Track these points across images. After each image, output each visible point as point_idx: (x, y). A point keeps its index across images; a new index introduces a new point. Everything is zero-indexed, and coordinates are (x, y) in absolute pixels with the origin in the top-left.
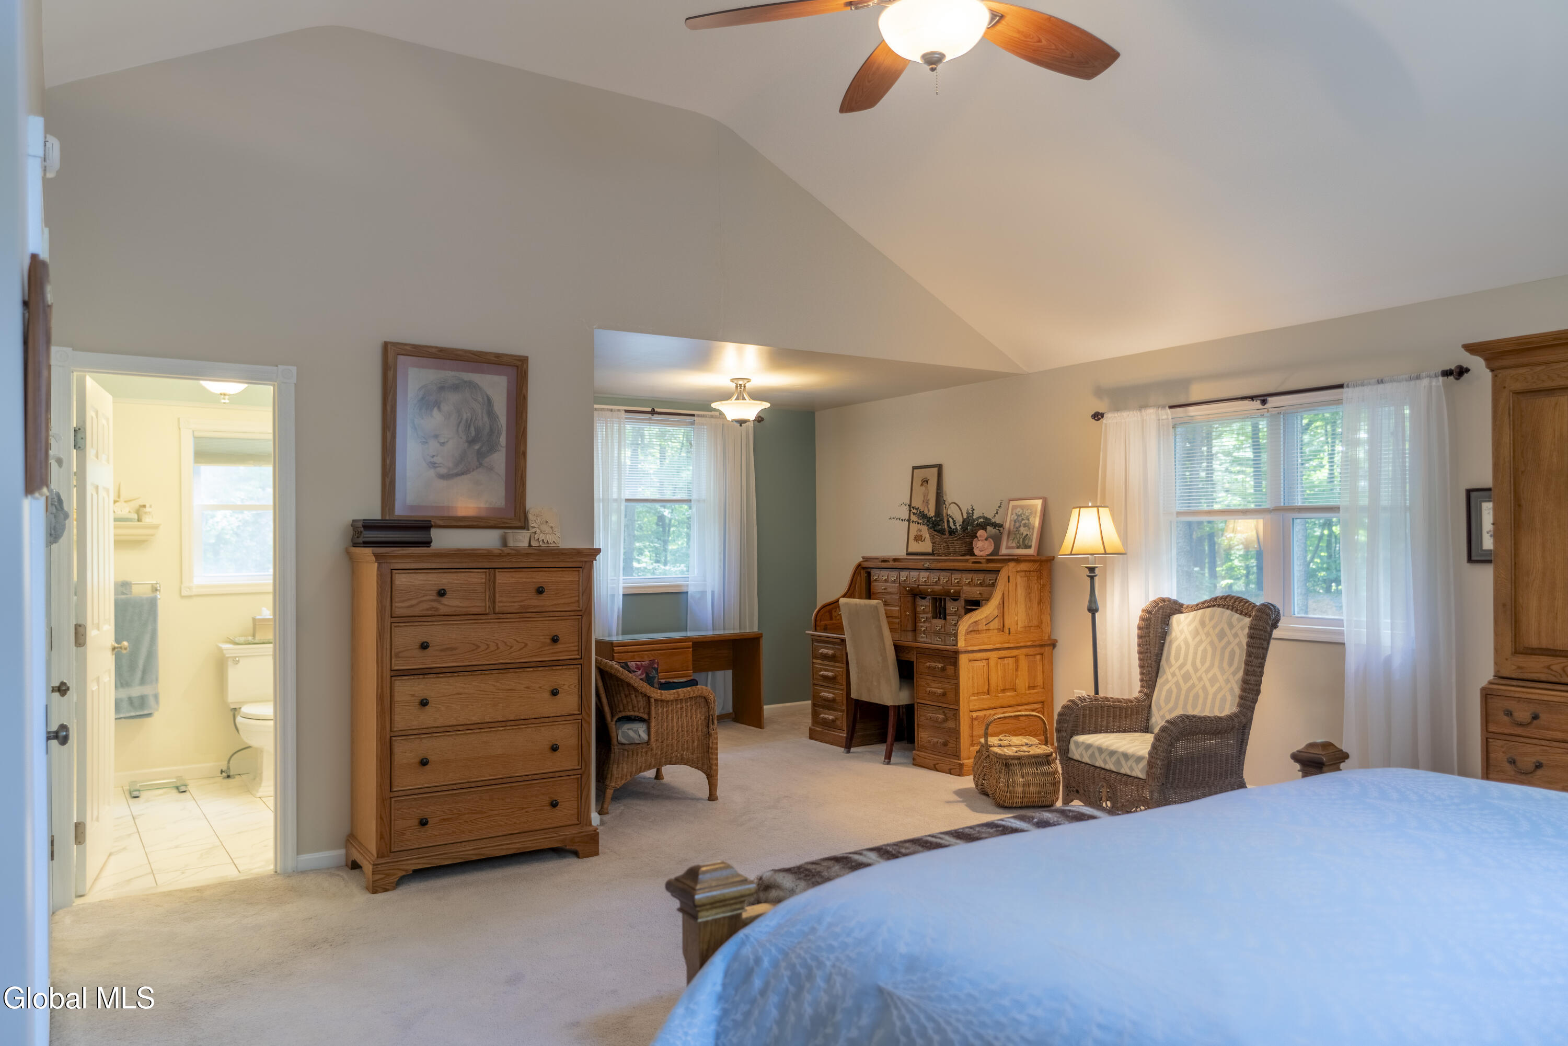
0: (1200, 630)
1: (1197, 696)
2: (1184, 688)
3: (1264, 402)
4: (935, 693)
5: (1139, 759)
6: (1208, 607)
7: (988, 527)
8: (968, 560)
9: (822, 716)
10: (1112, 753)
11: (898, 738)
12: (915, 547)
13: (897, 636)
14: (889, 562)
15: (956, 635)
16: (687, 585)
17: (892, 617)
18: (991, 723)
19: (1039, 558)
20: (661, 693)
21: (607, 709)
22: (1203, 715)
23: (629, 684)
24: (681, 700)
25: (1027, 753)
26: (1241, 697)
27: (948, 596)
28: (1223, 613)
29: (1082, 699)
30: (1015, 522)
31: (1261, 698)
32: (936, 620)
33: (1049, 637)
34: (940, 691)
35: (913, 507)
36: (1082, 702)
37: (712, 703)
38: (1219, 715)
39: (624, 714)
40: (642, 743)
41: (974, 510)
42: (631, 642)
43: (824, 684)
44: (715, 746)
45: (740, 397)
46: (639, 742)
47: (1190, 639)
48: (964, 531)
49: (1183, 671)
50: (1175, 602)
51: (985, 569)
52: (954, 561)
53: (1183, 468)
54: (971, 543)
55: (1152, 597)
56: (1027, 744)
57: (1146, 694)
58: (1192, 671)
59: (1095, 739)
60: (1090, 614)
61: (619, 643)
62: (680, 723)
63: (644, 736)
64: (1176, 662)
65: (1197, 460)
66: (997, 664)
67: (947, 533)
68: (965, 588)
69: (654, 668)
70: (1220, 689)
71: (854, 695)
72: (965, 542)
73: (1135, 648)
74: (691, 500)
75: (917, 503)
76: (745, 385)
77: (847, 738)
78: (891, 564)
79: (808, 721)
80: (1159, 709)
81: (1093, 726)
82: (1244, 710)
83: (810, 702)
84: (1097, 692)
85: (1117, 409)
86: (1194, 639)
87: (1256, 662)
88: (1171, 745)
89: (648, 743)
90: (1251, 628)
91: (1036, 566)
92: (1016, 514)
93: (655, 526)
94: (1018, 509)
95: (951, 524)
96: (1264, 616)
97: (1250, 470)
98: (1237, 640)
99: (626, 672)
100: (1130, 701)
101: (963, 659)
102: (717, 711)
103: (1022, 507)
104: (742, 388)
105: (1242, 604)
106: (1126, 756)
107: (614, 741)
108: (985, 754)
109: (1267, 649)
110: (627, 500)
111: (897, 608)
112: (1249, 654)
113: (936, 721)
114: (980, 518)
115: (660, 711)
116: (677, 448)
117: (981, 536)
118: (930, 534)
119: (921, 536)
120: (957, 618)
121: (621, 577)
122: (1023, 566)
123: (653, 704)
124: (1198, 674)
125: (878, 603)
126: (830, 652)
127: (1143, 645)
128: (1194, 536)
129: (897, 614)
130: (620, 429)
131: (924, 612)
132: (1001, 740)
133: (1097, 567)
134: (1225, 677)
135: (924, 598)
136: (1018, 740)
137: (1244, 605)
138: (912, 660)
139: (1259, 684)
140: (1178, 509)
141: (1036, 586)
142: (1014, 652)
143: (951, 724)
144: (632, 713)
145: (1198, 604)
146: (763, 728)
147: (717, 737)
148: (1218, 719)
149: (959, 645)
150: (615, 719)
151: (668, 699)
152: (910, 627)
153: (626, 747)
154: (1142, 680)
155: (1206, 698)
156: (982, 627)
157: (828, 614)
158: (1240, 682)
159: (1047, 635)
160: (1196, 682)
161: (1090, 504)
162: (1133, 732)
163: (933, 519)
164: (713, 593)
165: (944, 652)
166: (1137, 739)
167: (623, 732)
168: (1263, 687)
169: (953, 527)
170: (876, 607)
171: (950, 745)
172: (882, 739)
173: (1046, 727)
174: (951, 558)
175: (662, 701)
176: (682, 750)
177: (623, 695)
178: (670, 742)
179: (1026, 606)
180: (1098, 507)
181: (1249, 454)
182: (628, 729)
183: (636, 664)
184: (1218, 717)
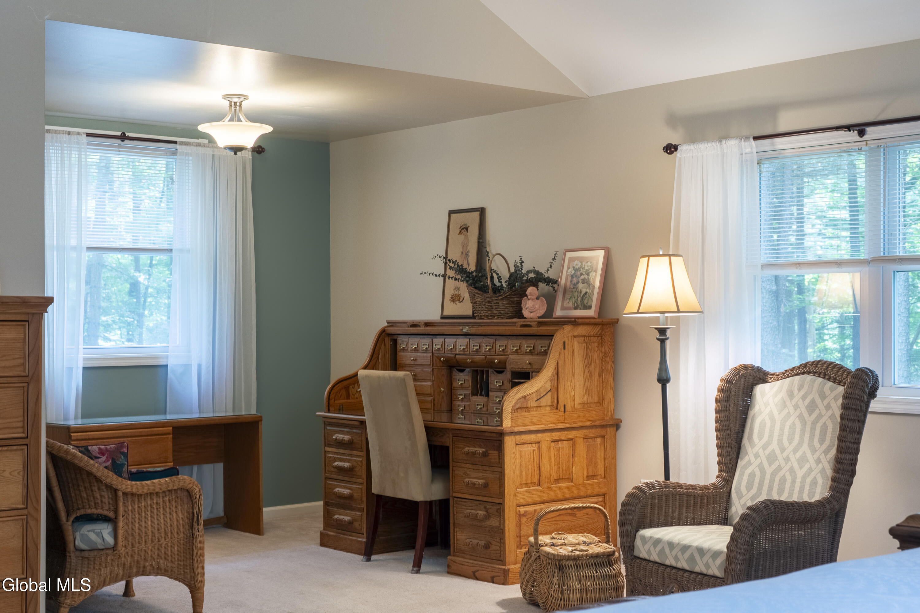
0: (788, 402)
1: (783, 481)
2: (769, 471)
3: (862, 133)
4: (475, 484)
5: (716, 554)
6: (797, 374)
7: (540, 284)
8: (516, 323)
9: (336, 517)
10: (685, 548)
11: (430, 543)
12: (452, 309)
13: (429, 417)
14: (420, 326)
15: (500, 415)
16: (167, 357)
17: (423, 394)
18: (541, 517)
19: (600, 320)
20: (131, 485)
21: (61, 505)
22: (790, 500)
23: (90, 474)
24: (157, 493)
25: (585, 553)
26: (834, 480)
27: (491, 367)
28: (815, 381)
29: (650, 486)
30: (572, 277)
31: (856, 479)
32: (476, 397)
33: (612, 415)
34: (481, 482)
35: (449, 260)
36: (650, 489)
37: (198, 497)
38: (809, 501)
39: (82, 512)
40: (107, 549)
41: (523, 262)
42: (94, 427)
43: (339, 477)
44: (200, 551)
45: (235, 118)
46: (103, 547)
47: (776, 413)
48: (511, 288)
49: (768, 451)
50: (759, 370)
51: (536, 333)
52: (498, 324)
53: (770, 228)
54: (519, 303)
55: (734, 364)
56: (584, 543)
57: (724, 480)
58: (778, 451)
59: (664, 533)
60: (660, 386)
61: (77, 428)
62: (156, 523)
63: (110, 540)
64: (760, 440)
65: (786, 219)
66: (550, 448)
67: (490, 291)
68: (511, 357)
69: (123, 453)
70: (810, 470)
71: (375, 490)
72: (513, 302)
73: (713, 425)
74: (171, 250)
75: (454, 255)
76: (241, 103)
77: (367, 543)
78: (422, 329)
79: (320, 526)
80: (740, 497)
81: (662, 517)
82: (838, 495)
83: (321, 503)
84: (667, 477)
85: (693, 140)
86: (780, 413)
87: (851, 437)
88: (753, 536)
89: (114, 548)
90: (844, 397)
91: (597, 330)
92: (574, 267)
93: (126, 298)
94: (576, 262)
95: (496, 281)
96: (861, 383)
97: (846, 233)
98: (830, 412)
99: (86, 458)
100: (706, 487)
101: (509, 442)
102: (205, 515)
103: (581, 260)
104: (238, 107)
105: (835, 370)
106: (701, 551)
107: (71, 547)
108: (535, 555)
109: (863, 422)
110: (89, 249)
111: (430, 384)
112: (843, 428)
113: (476, 518)
114: (529, 272)
115: (130, 508)
116: (156, 198)
117: (531, 294)
118: (470, 293)
119: (459, 295)
120: (502, 394)
121: (81, 347)
122: (581, 330)
123: (121, 498)
124: (785, 454)
125: (406, 375)
126: (346, 437)
127: (721, 421)
128: (782, 309)
129: (429, 391)
130: (80, 158)
131: (462, 387)
132: (553, 538)
133: (668, 328)
134: (816, 456)
135: (462, 371)
136: (574, 538)
137: (838, 372)
138: (447, 445)
139: (854, 463)
140: (764, 261)
141: (596, 354)
142: (571, 434)
143: (493, 522)
144: (94, 511)
145: (786, 371)
146: (263, 535)
147: (203, 540)
148: (806, 505)
149: (504, 425)
150: (72, 518)
151: (140, 492)
152: (445, 407)
153: (86, 554)
154: (719, 463)
155: (793, 482)
156: (532, 403)
157: (343, 391)
158: (833, 461)
159: (610, 414)
160: (783, 463)
161: (661, 253)
162: (709, 524)
163: (474, 274)
164: (199, 366)
165: (486, 434)
166: (714, 532)
167: (82, 535)
168: (859, 467)
169: (498, 284)
170: (403, 380)
171: (493, 547)
172: (409, 545)
173: (607, 521)
174: (495, 321)
175: (133, 494)
176: (158, 558)
177: (82, 488)
178: (143, 546)
179: (584, 378)
180: (670, 256)
181: (845, 214)
182: (89, 531)
183: (100, 449)
184: (808, 503)
